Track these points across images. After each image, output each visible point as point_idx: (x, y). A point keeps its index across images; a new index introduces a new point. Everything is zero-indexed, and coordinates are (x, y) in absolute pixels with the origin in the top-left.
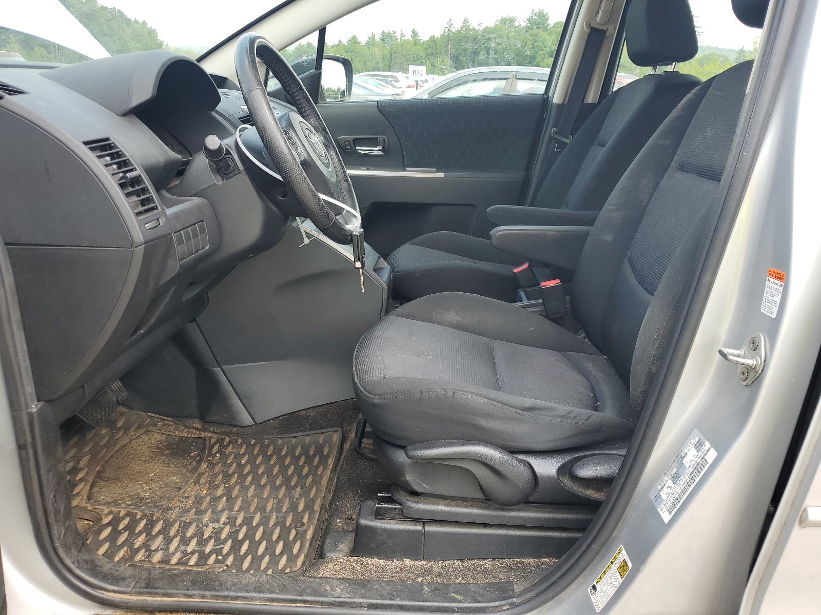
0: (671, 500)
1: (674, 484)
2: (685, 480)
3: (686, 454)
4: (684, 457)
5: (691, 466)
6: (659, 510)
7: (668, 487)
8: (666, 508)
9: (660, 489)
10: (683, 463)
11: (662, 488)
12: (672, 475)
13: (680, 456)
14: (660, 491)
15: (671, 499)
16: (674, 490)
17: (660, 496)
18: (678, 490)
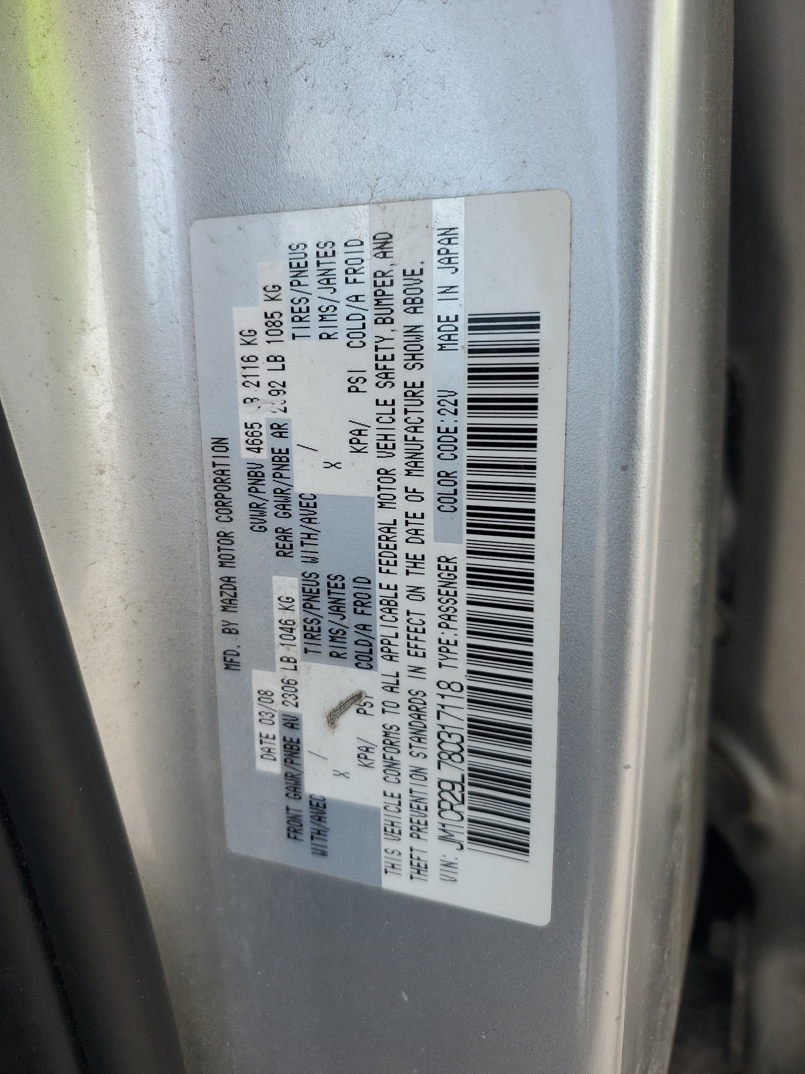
0: (434, 774)
1: (365, 661)
2: (429, 580)
3: (279, 430)
4: (281, 460)
5: (398, 463)
6: (393, 883)
7: (332, 718)
8: (446, 837)
9: (275, 768)
10: (309, 505)
11: (292, 749)
12: (288, 627)
13: (239, 482)
14: (293, 783)
15: (430, 765)
16: (402, 698)
17: (319, 807)
18: (433, 673)
